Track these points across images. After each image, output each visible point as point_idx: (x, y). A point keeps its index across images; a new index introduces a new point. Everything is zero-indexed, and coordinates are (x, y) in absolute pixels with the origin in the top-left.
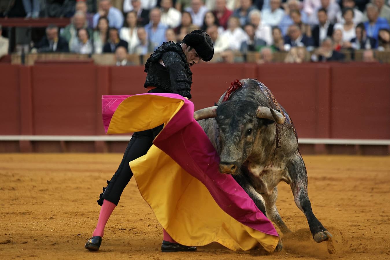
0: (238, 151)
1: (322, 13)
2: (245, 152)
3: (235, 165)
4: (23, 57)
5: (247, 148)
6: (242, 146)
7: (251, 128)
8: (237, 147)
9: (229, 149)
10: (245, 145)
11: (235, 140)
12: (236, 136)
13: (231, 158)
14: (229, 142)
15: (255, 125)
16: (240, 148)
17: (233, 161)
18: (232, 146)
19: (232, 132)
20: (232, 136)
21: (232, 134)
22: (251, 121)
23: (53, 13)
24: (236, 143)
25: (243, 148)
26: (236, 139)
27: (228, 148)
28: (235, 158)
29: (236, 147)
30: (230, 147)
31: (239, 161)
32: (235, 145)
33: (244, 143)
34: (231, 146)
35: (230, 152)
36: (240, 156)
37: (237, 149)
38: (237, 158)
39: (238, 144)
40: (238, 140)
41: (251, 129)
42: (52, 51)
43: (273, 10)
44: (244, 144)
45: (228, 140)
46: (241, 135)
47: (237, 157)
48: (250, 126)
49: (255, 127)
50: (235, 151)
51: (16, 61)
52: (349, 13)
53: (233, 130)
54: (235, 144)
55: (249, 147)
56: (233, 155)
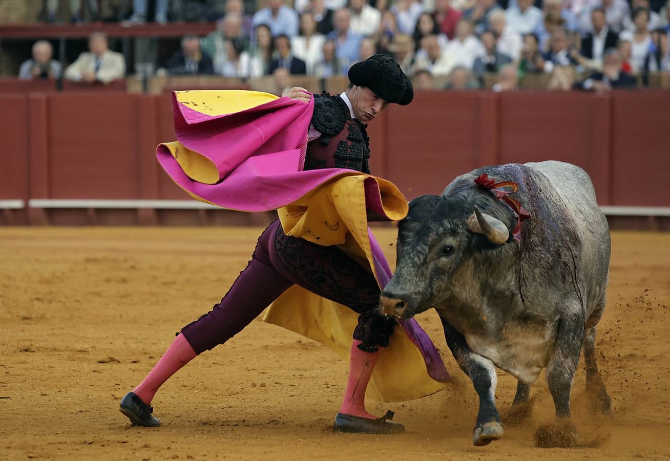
0: (418, 280)
1: (599, 15)
2: (430, 285)
3: (404, 301)
4: (145, 82)
5: (435, 279)
6: (428, 273)
7: (452, 246)
8: (417, 271)
9: (401, 272)
10: (433, 273)
11: (416, 259)
12: (418, 252)
13: (399, 287)
14: (404, 260)
15: (462, 243)
16: (423, 274)
17: (402, 293)
18: (408, 268)
19: (415, 244)
20: (413, 252)
21: (414, 248)
22: (454, 233)
23: (190, 15)
24: (417, 264)
25: (428, 277)
26: (419, 257)
27: (400, 270)
28: (407, 289)
29: (414, 271)
30: (403, 269)
31: (414, 296)
32: (415, 269)
33: (432, 268)
34: (406, 268)
35: (402, 277)
36: (419, 289)
37: (416, 276)
38: (412, 291)
39: (419, 267)
40: (422, 261)
41: (451, 248)
42: (188, 73)
43: (523, 11)
44: (432, 271)
45: (404, 257)
46: (429, 252)
47: (413, 288)
48: (450, 241)
49: (461, 246)
50: (412, 278)
51: (135, 87)
52: (642, 16)
53: (417, 243)
54: (414, 266)
55: (442, 279)
56: (405, 283)
